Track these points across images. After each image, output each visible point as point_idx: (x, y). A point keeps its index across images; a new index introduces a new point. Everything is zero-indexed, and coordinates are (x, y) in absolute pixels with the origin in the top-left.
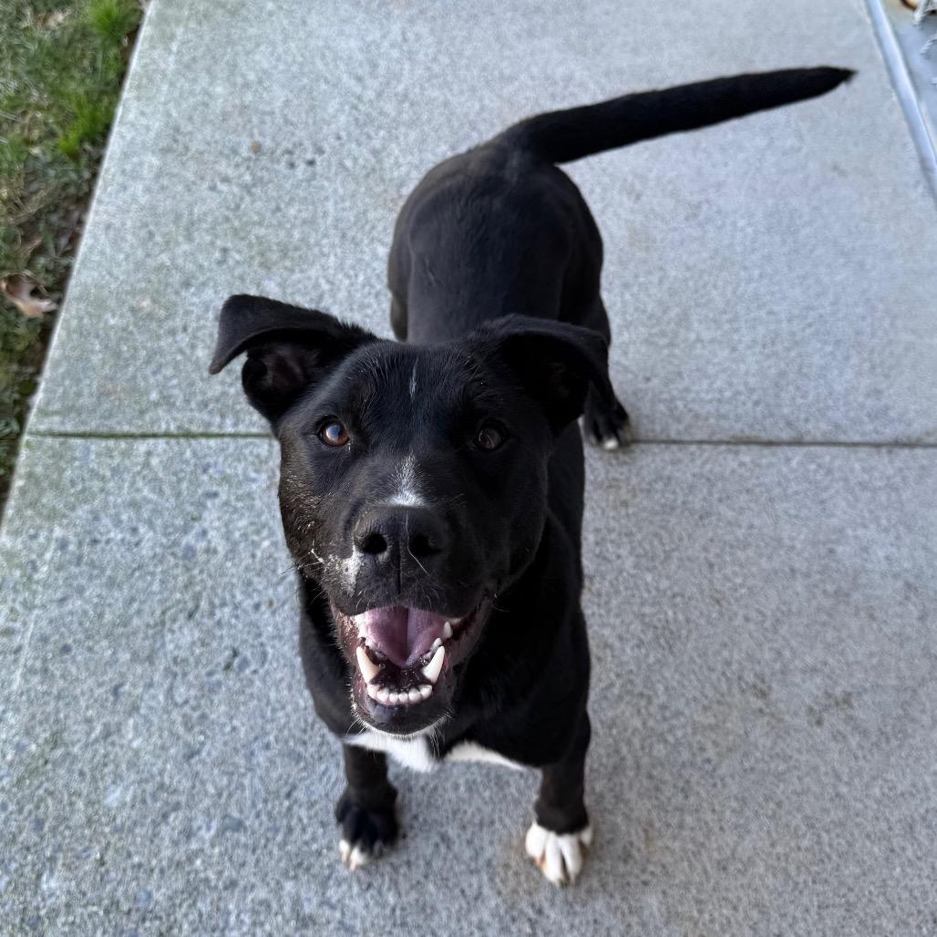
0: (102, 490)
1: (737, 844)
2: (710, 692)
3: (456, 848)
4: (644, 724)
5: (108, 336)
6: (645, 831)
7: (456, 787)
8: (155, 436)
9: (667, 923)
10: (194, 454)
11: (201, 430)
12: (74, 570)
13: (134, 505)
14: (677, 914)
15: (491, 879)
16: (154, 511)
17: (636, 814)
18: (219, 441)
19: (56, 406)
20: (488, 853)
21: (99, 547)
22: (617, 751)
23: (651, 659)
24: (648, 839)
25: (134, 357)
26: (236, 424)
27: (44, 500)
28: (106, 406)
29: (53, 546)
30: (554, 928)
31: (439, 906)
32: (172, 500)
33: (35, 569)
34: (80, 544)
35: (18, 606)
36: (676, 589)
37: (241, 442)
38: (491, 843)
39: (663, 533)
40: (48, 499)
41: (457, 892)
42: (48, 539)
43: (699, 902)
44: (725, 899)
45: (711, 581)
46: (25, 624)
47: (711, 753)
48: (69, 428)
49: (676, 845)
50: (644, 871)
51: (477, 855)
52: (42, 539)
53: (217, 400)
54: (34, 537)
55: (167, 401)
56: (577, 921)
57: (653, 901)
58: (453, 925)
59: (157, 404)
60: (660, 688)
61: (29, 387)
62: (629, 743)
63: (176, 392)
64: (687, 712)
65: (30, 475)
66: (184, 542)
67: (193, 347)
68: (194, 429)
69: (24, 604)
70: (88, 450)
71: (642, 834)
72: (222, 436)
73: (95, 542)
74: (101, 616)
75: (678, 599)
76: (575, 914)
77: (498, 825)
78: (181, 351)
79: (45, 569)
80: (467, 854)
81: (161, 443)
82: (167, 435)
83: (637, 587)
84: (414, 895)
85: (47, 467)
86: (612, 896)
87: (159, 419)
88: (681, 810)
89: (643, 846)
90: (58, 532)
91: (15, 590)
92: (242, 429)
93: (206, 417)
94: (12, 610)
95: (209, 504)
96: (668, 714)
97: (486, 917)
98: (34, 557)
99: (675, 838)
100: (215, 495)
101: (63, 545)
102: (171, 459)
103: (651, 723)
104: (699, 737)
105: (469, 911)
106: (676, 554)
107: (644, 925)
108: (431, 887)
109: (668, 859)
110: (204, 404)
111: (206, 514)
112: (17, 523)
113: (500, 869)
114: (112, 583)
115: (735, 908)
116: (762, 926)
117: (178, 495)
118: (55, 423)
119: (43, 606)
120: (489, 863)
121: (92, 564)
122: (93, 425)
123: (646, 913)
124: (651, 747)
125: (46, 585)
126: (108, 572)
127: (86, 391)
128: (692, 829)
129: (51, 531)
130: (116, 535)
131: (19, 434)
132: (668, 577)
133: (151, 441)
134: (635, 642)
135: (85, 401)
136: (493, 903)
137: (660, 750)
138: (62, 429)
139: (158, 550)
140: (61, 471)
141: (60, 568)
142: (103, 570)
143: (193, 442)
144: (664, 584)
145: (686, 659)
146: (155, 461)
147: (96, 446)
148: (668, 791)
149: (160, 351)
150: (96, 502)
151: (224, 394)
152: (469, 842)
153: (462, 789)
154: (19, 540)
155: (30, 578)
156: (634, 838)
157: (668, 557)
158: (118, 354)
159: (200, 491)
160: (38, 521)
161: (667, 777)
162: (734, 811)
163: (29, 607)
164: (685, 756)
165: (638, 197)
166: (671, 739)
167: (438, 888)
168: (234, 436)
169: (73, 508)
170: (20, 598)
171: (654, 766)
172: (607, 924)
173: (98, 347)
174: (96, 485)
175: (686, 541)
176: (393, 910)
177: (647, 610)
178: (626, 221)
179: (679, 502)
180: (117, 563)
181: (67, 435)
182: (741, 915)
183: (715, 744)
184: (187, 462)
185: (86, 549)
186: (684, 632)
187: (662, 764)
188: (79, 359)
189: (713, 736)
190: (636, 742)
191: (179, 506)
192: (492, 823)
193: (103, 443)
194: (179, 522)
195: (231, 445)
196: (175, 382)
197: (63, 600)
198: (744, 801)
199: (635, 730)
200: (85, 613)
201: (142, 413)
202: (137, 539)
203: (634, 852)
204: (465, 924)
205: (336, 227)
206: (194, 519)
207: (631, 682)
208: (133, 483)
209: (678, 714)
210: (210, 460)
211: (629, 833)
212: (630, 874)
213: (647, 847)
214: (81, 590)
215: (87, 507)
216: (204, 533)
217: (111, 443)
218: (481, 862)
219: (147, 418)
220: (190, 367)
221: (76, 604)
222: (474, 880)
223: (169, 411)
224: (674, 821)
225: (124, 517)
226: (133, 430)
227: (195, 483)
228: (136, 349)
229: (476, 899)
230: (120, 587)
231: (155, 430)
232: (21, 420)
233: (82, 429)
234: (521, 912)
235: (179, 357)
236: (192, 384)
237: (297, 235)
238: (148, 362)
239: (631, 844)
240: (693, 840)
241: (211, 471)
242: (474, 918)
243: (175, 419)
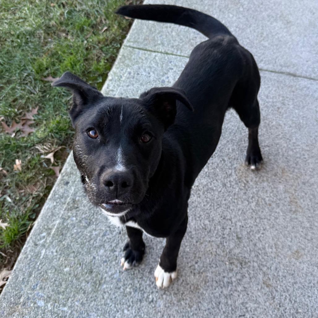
0: (142, 62)
1: (309, 179)
2: (309, 142)
3: (226, 163)
4: (287, 146)
5: (148, 25)
6: (282, 171)
7: (229, 149)
8: (158, 52)
9: (284, 193)
10: (168, 58)
11: (171, 53)
12: (132, 79)
13: (150, 67)
14: (288, 191)
15: (235, 172)
16: (155, 70)
17: (280, 166)
18: (175, 56)
19: (132, 40)
20: (235, 166)
21: (139, 76)
22: (278, 150)
23: (293, 131)
24: (283, 173)
25: (155, 32)
26: (181, 53)
27: (126, 62)
28: (146, 42)
29: (127, 73)
30: (251, 187)
31: (219, 175)
32: (160, 68)
33: (121, 77)
34: (134, 74)
35: (116, 85)
36: (304, 116)
37: (181, 57)
38: (237, 164)
39: (303, 101)
40: (127, 62)
41: (225, 172)
42: (126, 71)
43: (295, 190)
44: (304, 191)
45: (316, 116)
46: (117, 90)
47: (306, 156)
48: (135, 46)
49: (291, 176)
50: (280, 179)
51: (232, 165)
52: (124, 71)
53: (176, 46)
54: (122, 70)
55: (163, 44)
56: (258, 186)
57: (281, 187)
58: (222, 179)
59: (159, 44)
60: (294, 138)
61: (124, 37)
62: (282, 149)
63: (165, 42)
64: (301, 145)
65: (123, 55)
66: (162, 78)
67: (172, 32)
68: (169, 52)
69: (118, 85)
70: (139, 52)
71: (281, 171)
72: (176, 55)
73: (138, 74)
74: (137, 91)
75: (305, 118)
76: (258, 185)
77: (239, 160)
78: (168, 32)
79: (124, 78)
80: (229, 165)
81: (159, 54)
82: (161, 52)
83: (292, 113)
84: (212, 171)
85: (128, 54)
86: (269, 183)
87: (159, 48)
88: (294, 168)
89: (281, 174)
90: (129, 70)
91: (115, 81)
92: (182, 54)
93: (173, 49)
94: (114, 86)
95: (170, 71)
96: (295, 145)
97: (232, 180)
98: (121, 75)
99: (291, 174)
100: (172, 69)
101: (130, 73)
102: (161, 58)
103: (289, 146)
104: (303, 152)
105: (227, 177)
106: (307, 107)
107: (277, 192)
108: (218, 170)
109: (288, 178)
110: (173, 47)
111: (169, 73)
112: (118, 66)
113: (238, 170)
114: (141, 84)
115: (306, 194)
116: (313, 200)
117: (162, 67)
118: (131, 44)
119: (123, 86)
120: (235, 168)
121: (137, 79)
122: (141, 46)
123: (279, 189)
124: (288, 151)
125: (124, 81)
126: (141, 82)
127: (141, 38)
128: (297, 173)
129: (127, 69)
130: (144, 73)
131: (120, 48)
132: (303, 112)
133: (157, 53)
134: (289, 126)
135: (140, 40)
136: (234, 177)
137: (291, 153)
138: (133, 46)
139: (155, 79)
140: (131, 56)
141: (128, 78)
142: (139, 81)
143: (168, 55)
144: (301, 113)
145: (304, 133)
146: (157, 58)
147: (141, 52)
148: (291, 163)
149: (163, 32)
150: (140, 65)
151: (179, 45)
152: (230, 162)
153: (230, 150)
154: (118, 70)
155: (120, 80)
156: (279, 171)
157: (304, 107)
158: (151, 30)
159: (168, 67)
160: (124, 66)
161: (291, 159)
162: (310, 171)
163: (119, 86)
164: (298, 155)
165: (314, 14)
166: (295, 151)
167: (220, 171)
168: (180, 56)
169: (133, 65)
170: (116, 83)
171: (288, 156)
172: (266, 189)
173: (145, 28)
174: (140, 61)
175: (310, 105)
176: (206, 173)
177: (294, 119)
178: (309, 19)
179: (310, 94)
180: (144, 80)
181: (134, 48)
182: (307, 196)
183: (308, 155)
184: (166, 60)
185: (136, 75)
186: (305, 126)
187: (291, 156)
188: (140, 30)
189: (308, 153)
190: (284, 149)
191: (162, 70)
192: (238, 159)
193: (143, 52)
194: (162, 74)
195: (179, 58)
196: (165, 40)
197: (128, 86)
198: (314, 170)
199: (284, 147)
200: (133, 90)
201: (155, 46)
202: (149, 75)
203: (278, 174)
204: (226, 180)
205: (218, 7)
206: (165, 74)
207: (286, 135)
208: (150, 62)
209: (298, 145)
210: (173, 61)
211: (277, 170)
212: (276, 179)
213: (282, 174)
214: (133, 85)
215: (137, 66)
216: (168, 77)
217: (146, 52)
218: (233, 167)
219: (156, 47)
220: (170, 37)
221: (131, 87)
222: (230, 171)
223: (163, 47)
224: (292, 170)
225: (147, 70)
226: (152, 50)
227: (167, 65)
228: (156, 30)
229: (230, 175)
230: (143, 86)
231: (158, 50)
232: (121, 45)
233: (138, 47)
234: (242, 181)
235: (168, 34)
236: (170, 41)
237: (206, 8)
238: (159, 33)
239: (277, 173)
240: (296, 176)
241: (172, 63)
242: (229, 179)
243: (164, 49)
